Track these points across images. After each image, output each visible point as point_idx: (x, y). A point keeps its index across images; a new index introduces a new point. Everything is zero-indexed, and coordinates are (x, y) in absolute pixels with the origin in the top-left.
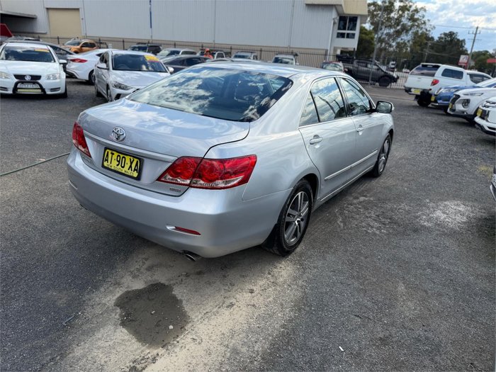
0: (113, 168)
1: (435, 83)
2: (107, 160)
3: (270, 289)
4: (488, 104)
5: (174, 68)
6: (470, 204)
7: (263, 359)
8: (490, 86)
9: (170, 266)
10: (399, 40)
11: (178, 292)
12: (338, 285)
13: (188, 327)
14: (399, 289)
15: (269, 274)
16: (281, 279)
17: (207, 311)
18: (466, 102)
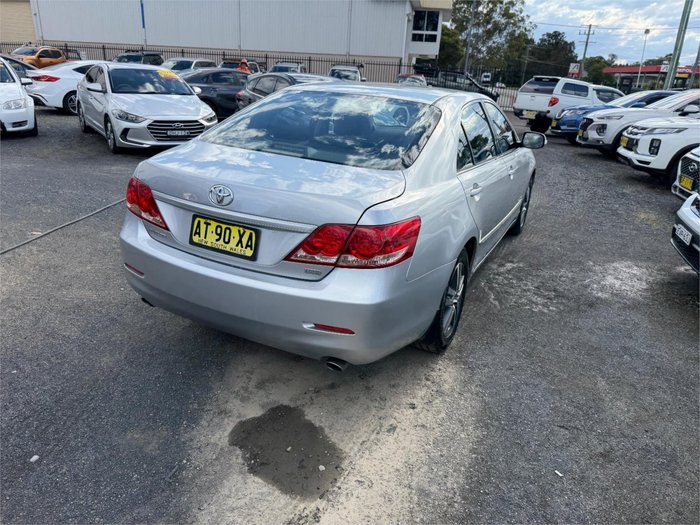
0: (209, 244)
1: (553, 102)
2: (199, 234)
3: (437, 401)
4: (635, 130)
5: (200, 87)
6: (644, 264)
7: (464, 498)
8: (626, 106)
9: (289, 380)
10: (490, 43)
11: (313, 415)
12: (524, 387)
13: (345, 464)
14: (599, 385)
15: (427, 379)
16: (447, 386)
17: (364, 439)
18: (602, 128)
